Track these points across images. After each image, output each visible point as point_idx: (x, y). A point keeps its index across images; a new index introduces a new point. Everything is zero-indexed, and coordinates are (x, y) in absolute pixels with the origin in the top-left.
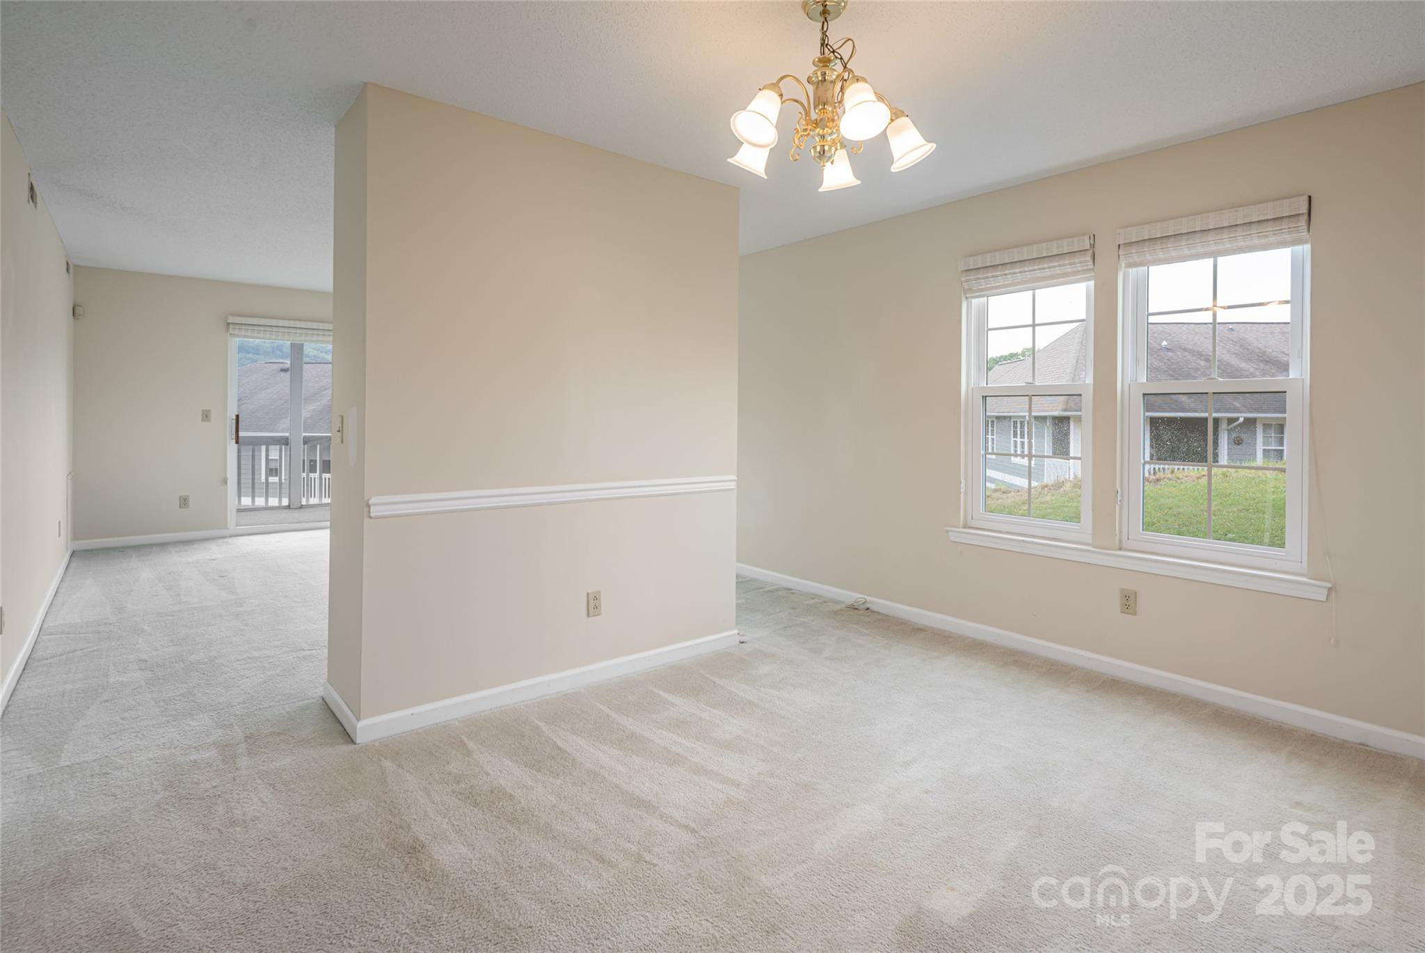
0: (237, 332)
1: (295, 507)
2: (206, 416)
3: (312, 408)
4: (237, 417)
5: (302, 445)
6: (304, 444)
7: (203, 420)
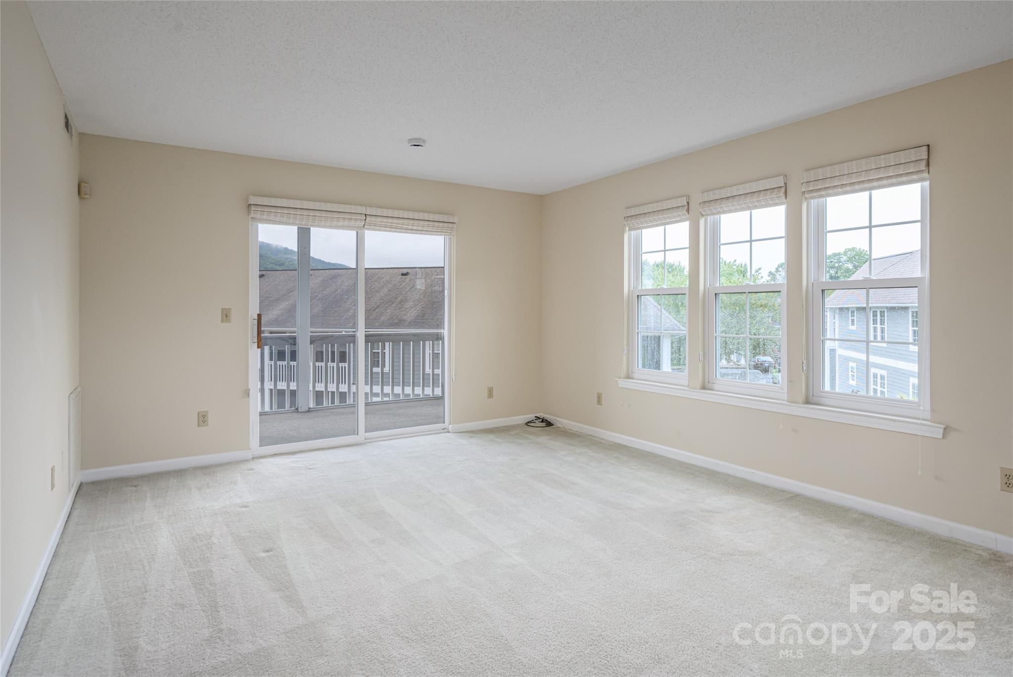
0: (258, 216)
1: (303, 410)
2: (226, 315)
3: (282, 307)
4: (259, 316)
5: (310, 346)
6: (311, 344)
7: (222, 321)
